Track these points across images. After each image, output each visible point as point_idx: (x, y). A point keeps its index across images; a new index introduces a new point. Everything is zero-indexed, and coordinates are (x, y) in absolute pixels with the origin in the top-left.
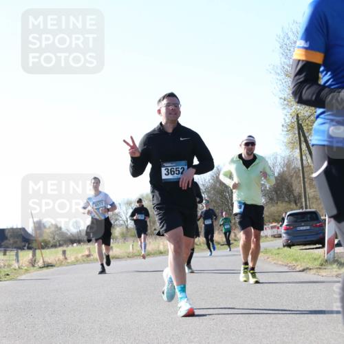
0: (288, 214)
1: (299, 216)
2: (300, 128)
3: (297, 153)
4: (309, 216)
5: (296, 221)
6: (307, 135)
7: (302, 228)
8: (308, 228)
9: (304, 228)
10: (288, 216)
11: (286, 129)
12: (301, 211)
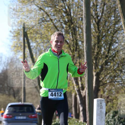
0: (9, 105)
1: (19, 108)
2: (25, 35)
3: (20, 55)
4: (26, 108)
5: (15, 112)
6: (30, 41)
7: (19, 118)
8: (25, 118)
9: (22, 118)
10: (9, 106)
11: (12, 35)
12: (20, 103)
